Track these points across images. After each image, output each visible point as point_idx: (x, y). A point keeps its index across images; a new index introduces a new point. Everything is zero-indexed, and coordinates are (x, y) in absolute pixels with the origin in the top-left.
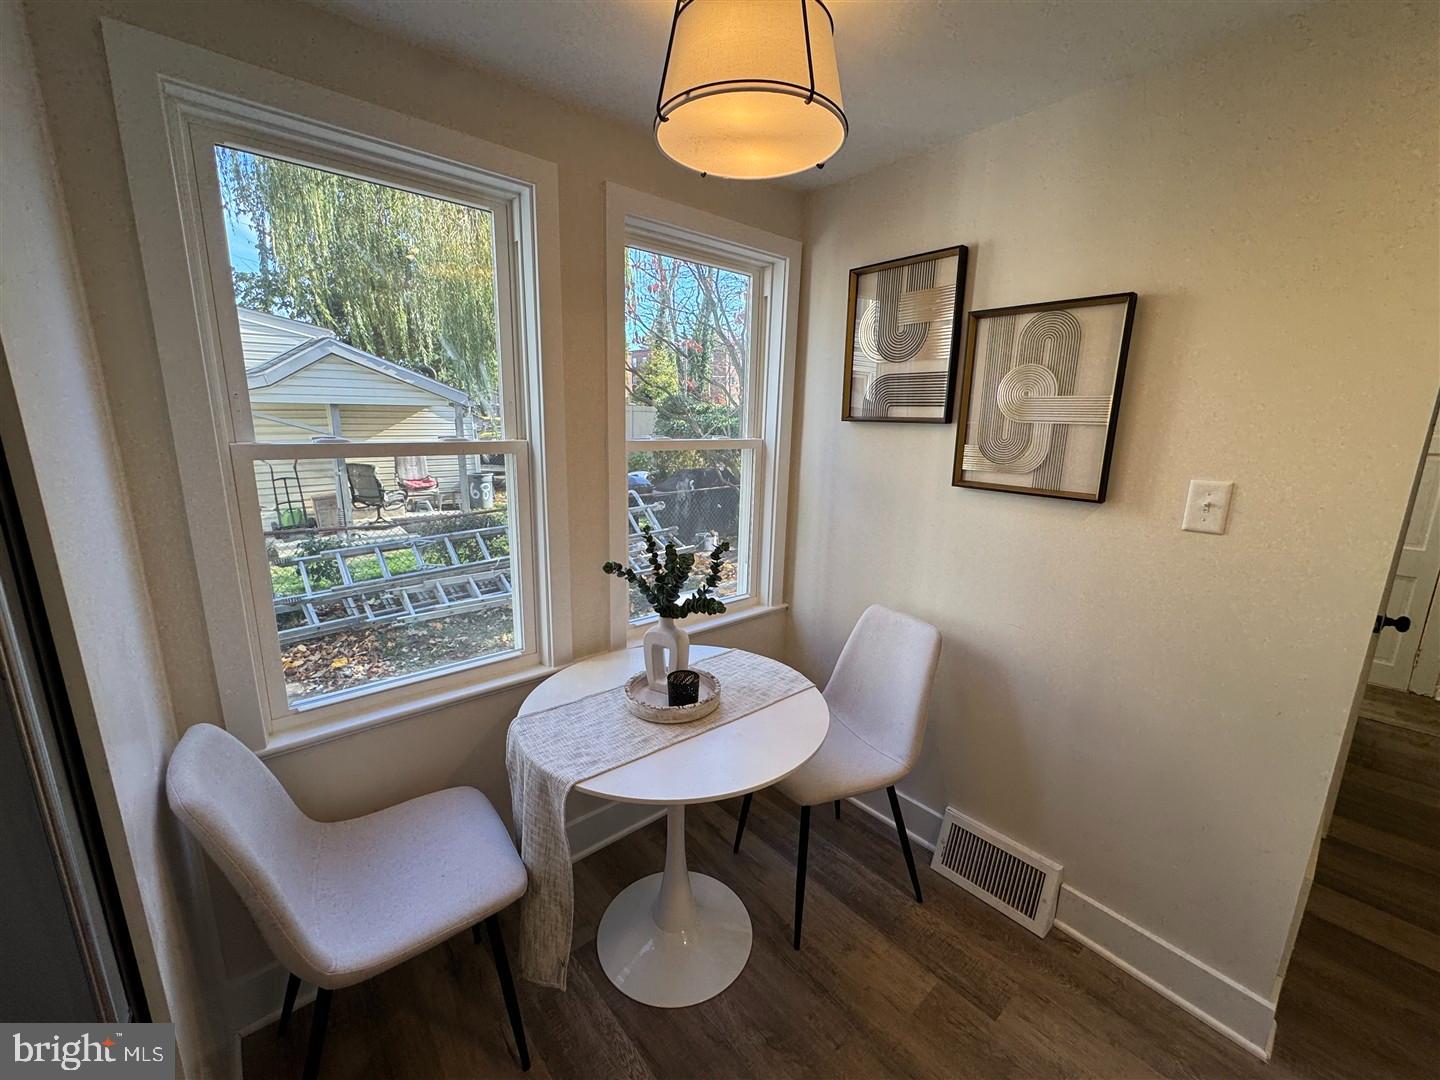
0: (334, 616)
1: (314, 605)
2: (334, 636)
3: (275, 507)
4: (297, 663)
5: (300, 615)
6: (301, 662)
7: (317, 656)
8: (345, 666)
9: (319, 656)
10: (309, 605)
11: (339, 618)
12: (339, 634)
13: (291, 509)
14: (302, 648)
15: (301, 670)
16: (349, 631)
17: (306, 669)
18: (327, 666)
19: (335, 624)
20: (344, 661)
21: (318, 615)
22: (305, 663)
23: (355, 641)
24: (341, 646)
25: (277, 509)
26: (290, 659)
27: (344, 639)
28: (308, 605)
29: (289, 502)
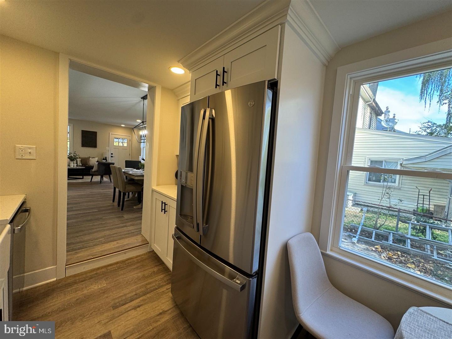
0: (419, 249)
1: (411, 241)
2: (415, 256)
3: (417, 204)
4: (394, 257)
5: (404, 242)
6: (396, 257)
7: (403, 258)
8: (412, 268)
9: (404, 259)
10: (409, 241)
11: (422, 251)
12: (417, 256)
13: (423, 206)
14: (399, 253)
15: (394, 260)
16: (422, 257)
17: (396, 261)
18: (405, 264)
19: (418, 252)
20: (413, 266)
21: (411, 245)
22: (397, 258)
23: (423, 262)
24: (415, 261)
25: (417, 205)
26: (393, 254)
27: (418, 259)
28: (408, 239)
29: (423, 204)
